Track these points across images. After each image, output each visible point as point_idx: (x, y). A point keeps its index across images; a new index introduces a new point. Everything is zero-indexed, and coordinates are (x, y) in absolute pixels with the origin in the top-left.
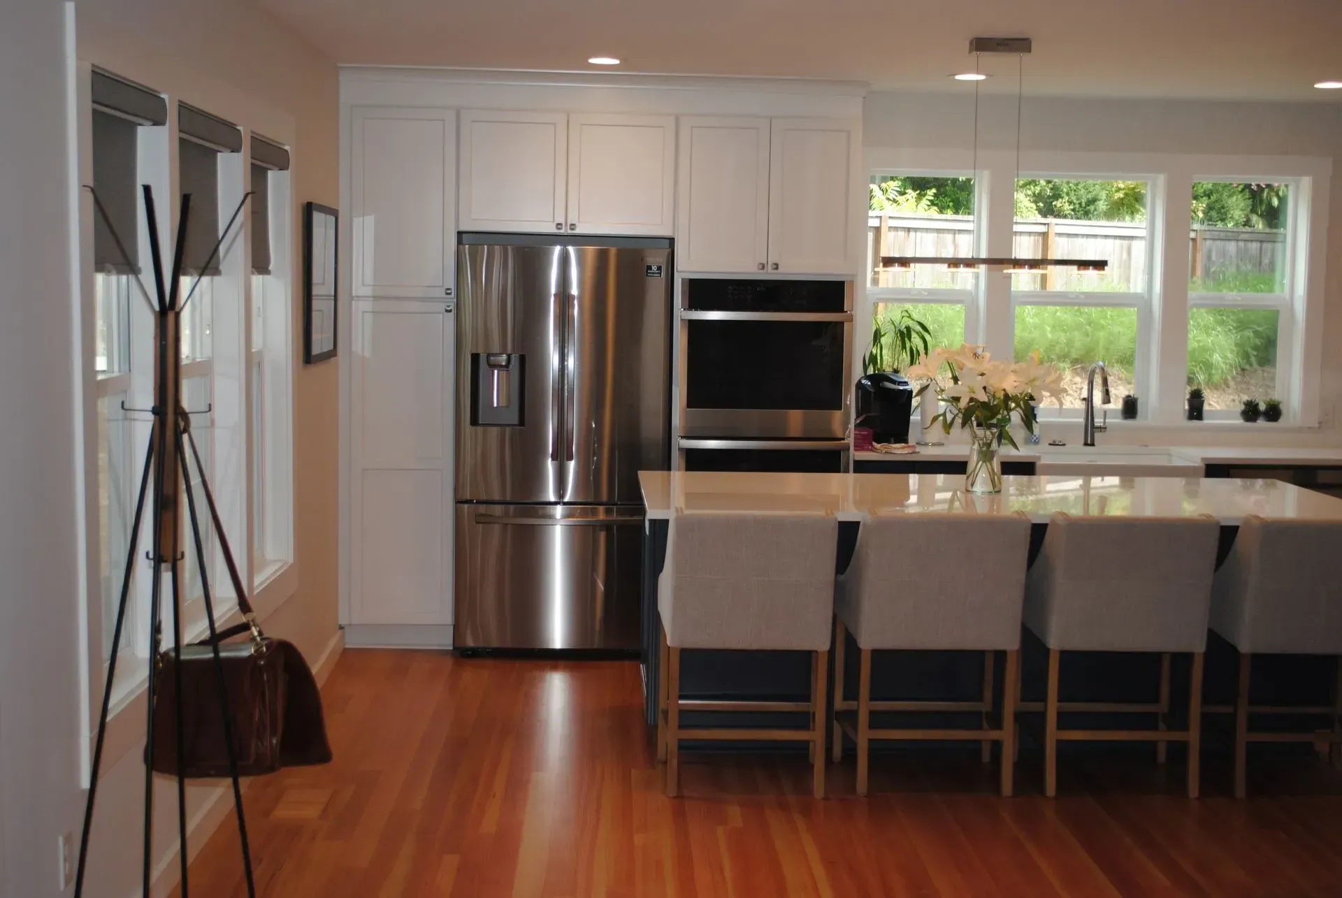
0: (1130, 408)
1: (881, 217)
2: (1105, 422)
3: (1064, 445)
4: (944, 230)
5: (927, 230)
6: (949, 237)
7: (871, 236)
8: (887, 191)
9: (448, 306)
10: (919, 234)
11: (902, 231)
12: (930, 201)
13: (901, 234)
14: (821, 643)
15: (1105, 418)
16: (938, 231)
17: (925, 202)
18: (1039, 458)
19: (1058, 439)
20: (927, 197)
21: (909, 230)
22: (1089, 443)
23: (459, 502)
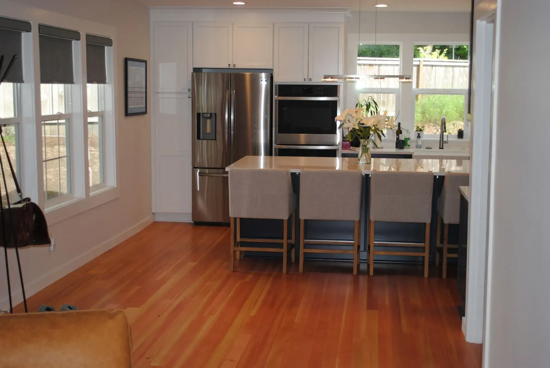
0: (461, 134)
1: (420, 61)
2: (447, 140)
3: (431, 148)
4: (448, 66)
5: (441, 66)
6: (451, 68)
7: (415, 69)
8: (426, 50)
9: (190, 96)
10: (437, 68)
11: (430, 66)
12: (445, 54)
13: (429, 68)
14: (285, 217)
15: (448, 138)
16: (446, 66)
17: (443, 54)
18: (413, 153)
19: (429, 146)
20: (444, 52)
21: (432, 66)
22: (441, 148)
23: (194, 168)
